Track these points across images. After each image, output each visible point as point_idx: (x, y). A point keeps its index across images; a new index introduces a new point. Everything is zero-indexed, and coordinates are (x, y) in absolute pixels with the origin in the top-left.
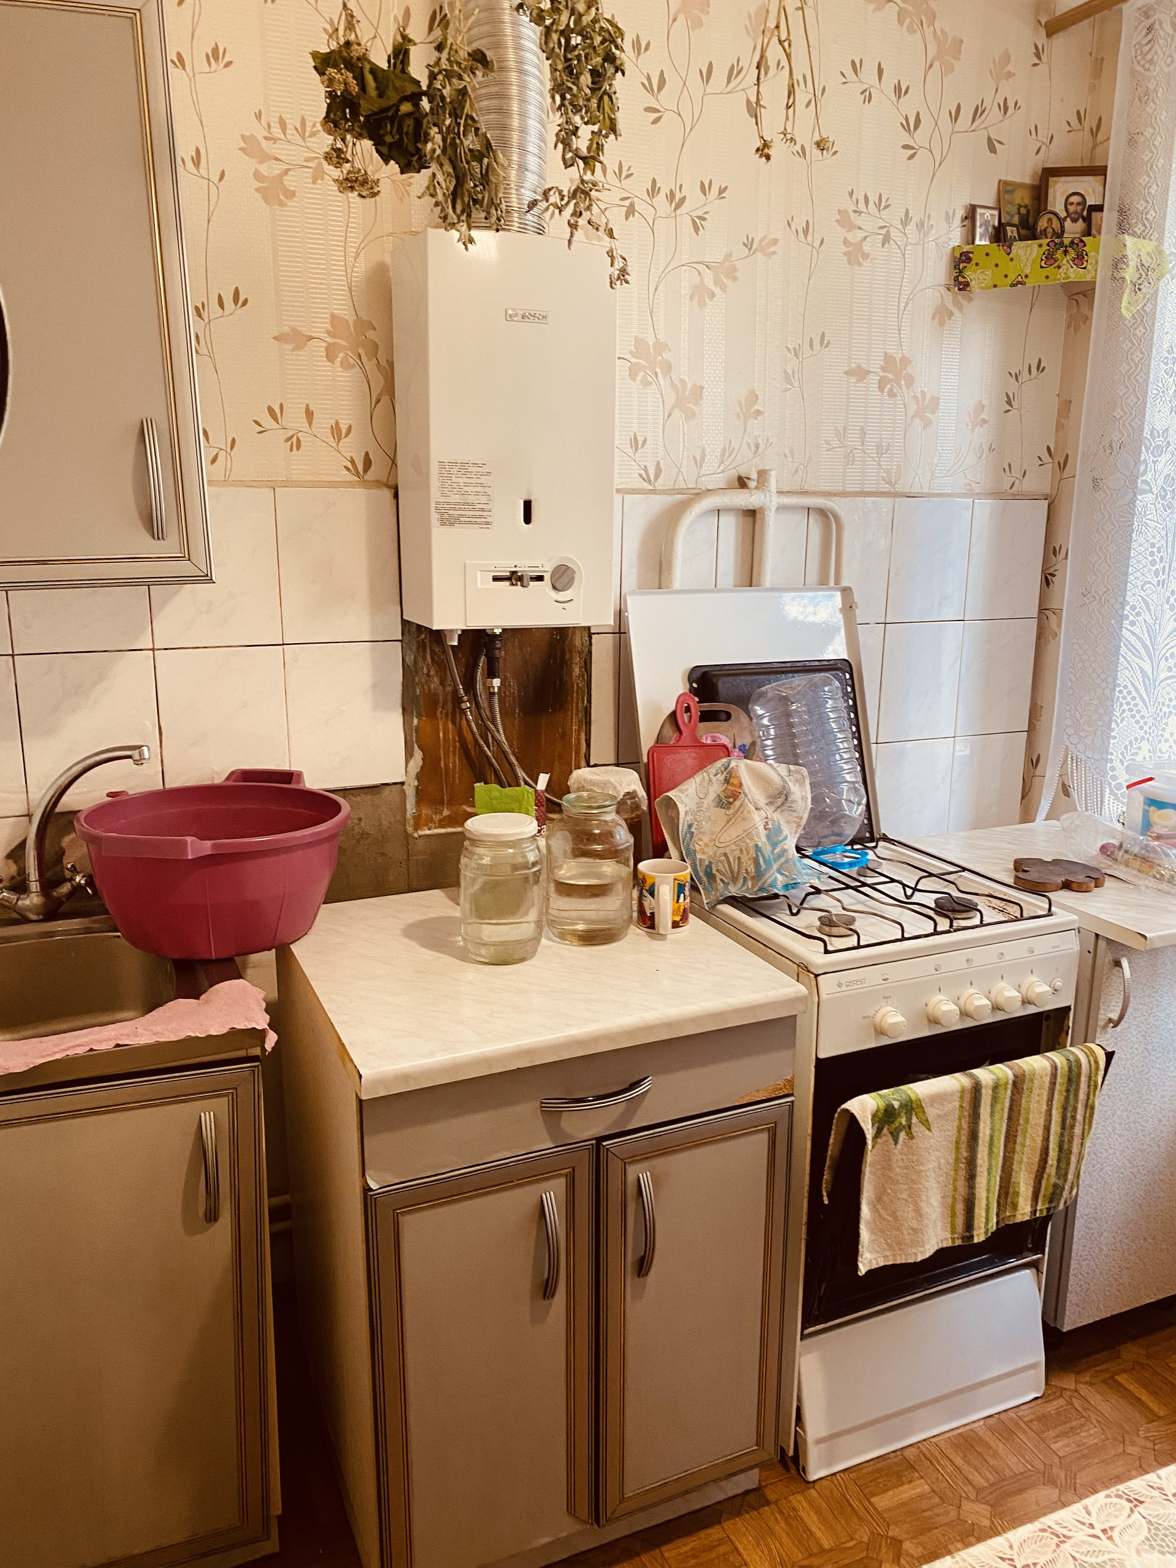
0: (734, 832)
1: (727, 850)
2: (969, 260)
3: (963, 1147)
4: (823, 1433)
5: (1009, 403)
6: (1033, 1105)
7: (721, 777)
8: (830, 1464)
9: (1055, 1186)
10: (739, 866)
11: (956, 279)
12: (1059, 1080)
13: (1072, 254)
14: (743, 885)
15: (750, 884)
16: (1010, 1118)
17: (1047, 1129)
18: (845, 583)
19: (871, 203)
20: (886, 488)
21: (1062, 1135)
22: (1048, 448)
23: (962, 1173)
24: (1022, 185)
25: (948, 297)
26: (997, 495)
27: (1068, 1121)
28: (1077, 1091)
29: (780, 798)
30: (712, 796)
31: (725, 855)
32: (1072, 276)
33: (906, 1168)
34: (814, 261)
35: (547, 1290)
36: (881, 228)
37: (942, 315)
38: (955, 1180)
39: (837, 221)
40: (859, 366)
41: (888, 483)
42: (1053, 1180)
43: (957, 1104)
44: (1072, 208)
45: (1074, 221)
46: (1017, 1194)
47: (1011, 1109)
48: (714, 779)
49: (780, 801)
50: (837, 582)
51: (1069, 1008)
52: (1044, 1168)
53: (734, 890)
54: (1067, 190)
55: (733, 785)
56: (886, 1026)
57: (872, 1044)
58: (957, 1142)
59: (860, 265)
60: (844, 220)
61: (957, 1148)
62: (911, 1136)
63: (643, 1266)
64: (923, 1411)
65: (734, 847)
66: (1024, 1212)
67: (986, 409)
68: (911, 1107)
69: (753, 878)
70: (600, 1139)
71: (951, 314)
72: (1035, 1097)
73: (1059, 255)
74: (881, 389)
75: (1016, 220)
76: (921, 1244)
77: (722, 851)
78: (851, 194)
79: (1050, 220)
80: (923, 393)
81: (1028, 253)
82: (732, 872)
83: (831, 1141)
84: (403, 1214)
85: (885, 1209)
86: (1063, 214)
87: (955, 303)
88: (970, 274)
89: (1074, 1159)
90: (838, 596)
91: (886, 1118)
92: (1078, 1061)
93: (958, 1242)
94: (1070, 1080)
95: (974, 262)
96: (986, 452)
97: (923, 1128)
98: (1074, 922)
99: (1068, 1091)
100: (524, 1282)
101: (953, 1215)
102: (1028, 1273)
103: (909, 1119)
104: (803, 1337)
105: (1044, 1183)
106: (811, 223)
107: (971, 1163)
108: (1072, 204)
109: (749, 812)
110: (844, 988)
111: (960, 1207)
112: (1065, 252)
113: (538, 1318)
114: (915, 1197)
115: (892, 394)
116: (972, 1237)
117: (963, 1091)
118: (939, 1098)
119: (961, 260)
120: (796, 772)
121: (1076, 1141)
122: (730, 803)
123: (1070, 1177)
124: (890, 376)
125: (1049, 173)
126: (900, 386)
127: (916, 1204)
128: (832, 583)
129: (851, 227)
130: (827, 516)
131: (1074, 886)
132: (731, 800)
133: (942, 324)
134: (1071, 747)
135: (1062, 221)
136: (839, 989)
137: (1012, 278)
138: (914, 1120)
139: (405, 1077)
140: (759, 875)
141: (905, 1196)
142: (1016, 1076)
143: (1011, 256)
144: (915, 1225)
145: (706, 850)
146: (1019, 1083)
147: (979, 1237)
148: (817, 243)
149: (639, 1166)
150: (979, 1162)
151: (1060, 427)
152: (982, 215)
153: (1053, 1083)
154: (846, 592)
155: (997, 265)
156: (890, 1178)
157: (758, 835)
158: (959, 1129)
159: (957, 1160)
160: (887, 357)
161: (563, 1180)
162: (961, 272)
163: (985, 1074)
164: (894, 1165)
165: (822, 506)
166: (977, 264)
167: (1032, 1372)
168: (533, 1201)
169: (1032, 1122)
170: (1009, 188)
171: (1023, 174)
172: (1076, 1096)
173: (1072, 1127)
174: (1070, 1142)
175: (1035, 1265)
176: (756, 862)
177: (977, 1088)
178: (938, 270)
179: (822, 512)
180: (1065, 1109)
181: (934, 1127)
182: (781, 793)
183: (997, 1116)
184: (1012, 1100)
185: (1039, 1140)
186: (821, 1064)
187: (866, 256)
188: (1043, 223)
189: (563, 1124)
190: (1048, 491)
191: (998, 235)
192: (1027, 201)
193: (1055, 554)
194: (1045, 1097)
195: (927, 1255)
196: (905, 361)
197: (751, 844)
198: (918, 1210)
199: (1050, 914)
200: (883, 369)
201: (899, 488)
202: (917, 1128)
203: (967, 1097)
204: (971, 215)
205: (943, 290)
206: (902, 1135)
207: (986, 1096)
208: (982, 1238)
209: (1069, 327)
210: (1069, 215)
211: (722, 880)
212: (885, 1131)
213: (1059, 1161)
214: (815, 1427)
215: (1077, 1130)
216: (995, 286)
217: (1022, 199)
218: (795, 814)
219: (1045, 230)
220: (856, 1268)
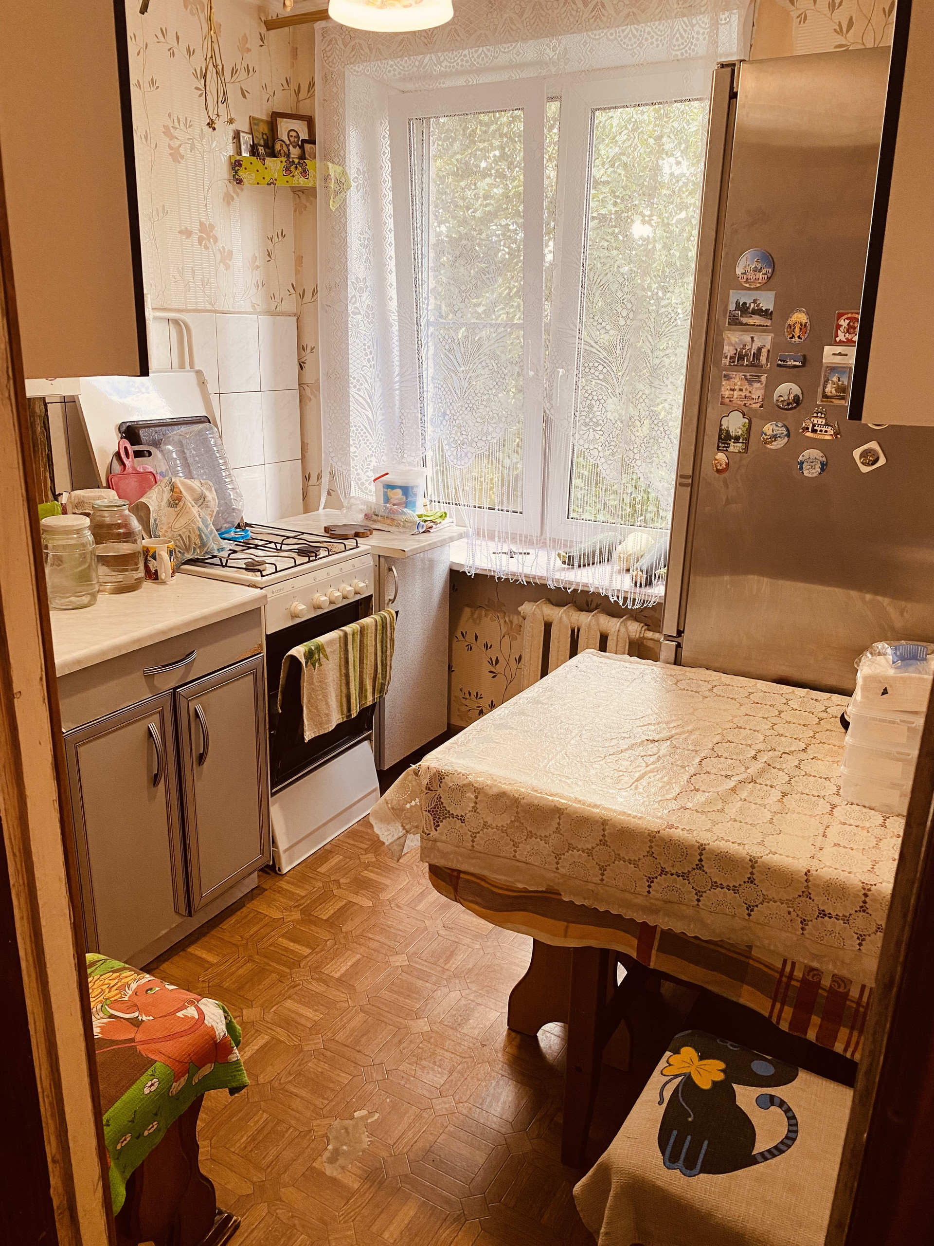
0: (182, 522)
1: (181, 532)
2: (240, 165)
3: (343, 668)
4: (286, 846)
5: (269, 255)
6: (369, 642)
7: (168, 488)
8: (291, 863)
9: (382, 683)
10: (189, 541)
11: (234, 176)
12: (378, 628)
13: (300, 170)
14: (194, 553)
15: (198, 551)
16: (360, 651)
17: (376, 654)
18: (197, 368)
19: (181, 122)
20: (209, 307)
21: (382, 656)
22: (292, 284)
23: (344, 681)
24: (262, 121)
25: (230, 186)
26: (269, 313)
27: (384, 648)
28: (386, 632)
29: (201, 500)
30: (165, 500)
31: (180, 535)
32: (302, 183)
33: (320, 682)
34: (153, 157)
35: (155, 780)
36: (189, 139)
37: (228, 199)
38: (341, 686)
39: (163, 132)
40: (186, 228)
41: (210, 304)
42: (381, 681)
43: (338, 645)
44: (292, 139)
45: (294, 147)
46: (366, 691)
47: (360, 646)
48: (165, 489)
49: (201, 501)
50: (192, 367)
51: (372, 595)
52: (376, 675)
53: (188, 556)
54: (287, 128)
55: (176, 492)
56: (297, 612)
57: (290, 624)
58: (340, 666)
59: (179, 162)
60: (167, 132)
61: (340, 669)
62: (320, 665)
63: (201, 758)
64: (330, 824)
65: (184, 530)
66: (370, 701)
67: (258, 260)
68: (320, 648)
69: (200, 547)
70: (175, 689)
71: (233, 199)
72: (369, 638)
73: (292, 168)
74: (200, 244)
75: (262, 142)
76: (329, 721)
77: (178, 533)
78: (170, 115)
79: (281, 145)
80: (223, 247)
81: (275, 165)
82: (185, 545)
83: (281, 675)
84: (80, 746)
85: (312, 706)
86: (288, 143)
87: (235, 191)
88: (242, 174)
89: (388, 668)
90: (193, 375)
91: (309, 655)
92: (385, 617)
93: (345, 719)
94: (383, 627)
95: (243, 167)
96: (260, 285)
97: (325, 659)
98: (369, 549)
99: (383, 633)
100: (144, 779)
101: (341, 705)
102: (366, 743)
103: (319, 656)
104: (273, 794)
105: (377, 682)
106: (148, 132)
107: (347, 676)
108: (292, 136)
109: (190, 508)
110: (275, 594)
111: (344, 700)
112: (296, 167)
113: (152, 797)
114: (325, 696)
115: (206, 248)
116: (351, 715)
117: (340, 638)
118: (331, 642)
119: (236, 165)
120: (206, 484)
121: (388, 658)
122: (177, 504)
123: (388, 678)
124: (205, 236)
125: (275, 116)
126: (210, 241)
127: (326, 701)
128: (188, 367)
129: (172, 137)
130: (180, 325)
131: (361, 535)
132: (177, 502)
133: (228, 204)
134: (334, 464)
135: (288, 146)
136: (273, 595)
137: (267, 180)
138: (321, 655)
139: (78, 661)
140: (203, 545)
141: (320, 697)
142: (361, 628)
143: (265, 166)
144: (327, 712)
145: (166, 534)
146: (363, 629)
147: (354, 715)
148: (153, 146)
149: (195, 701)
150: (350, 674)
151: (297, 272)
152: (244, 137)
153: (376, 630)
154: (199, 373)
155: (258, 171)
156: (313, 689)
157: (198, 522)
158: (340, 658)
159: (341, 674)
160: (201, 223)
161: (158, 715)
162: (236, 172)
163: (348, 629)
164: (315, 681)
165: (176, 318)
166: (246, 169)
167: (374, 793)
168: (145, 729)
169: (369, 651)
170: (256, 122)
171: (263, 115)
172: (386, 635)
173: (386, 651)
174: (386, 660)
175: (368, 738)
176: (200, 537)
177: (346, 635)
178: (223, 171)
179: (176, 322)
180: (382, 642)
181: (330, 658)
182: (201, 497)
183: (355, 650)
184: (360, 641)
185: (373, 660)
186: (268, 637)
187: (182, 157)
188: (278, 147)
189: (155, 682)
190: (295, 311)
191: (254, 151)
192: (266, 131)
193: (304, 350)
194: (373, 637)
195: (334, 727)
196: (212, 227)
197: (195, 527)
198: (327, 704)
199: (357, 547)
200: (200, 231)
201: (216, 307)
202: (323, 660)
203: (342, 640)
204: (237, 136)
205: (227, 182)
206: (317, 665)
207: (350, 638)
208: (355, 715)
209: (295, 211)
210: (291, 143)
211: (179, 551)
212: (309, 663)
213: (382, 671)
214: (283, 843)
215: (388, 653)
216: (258, 184)
217: (263, 129)
218: (209, 509)
219: (280, 151)
220: (304, 738)
